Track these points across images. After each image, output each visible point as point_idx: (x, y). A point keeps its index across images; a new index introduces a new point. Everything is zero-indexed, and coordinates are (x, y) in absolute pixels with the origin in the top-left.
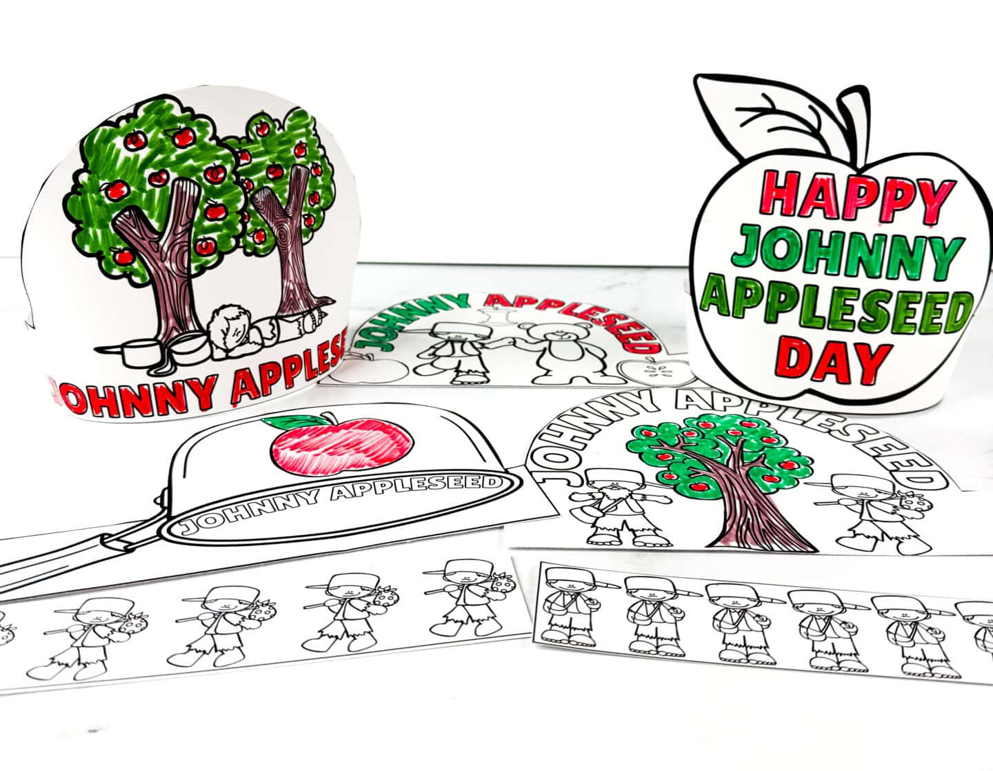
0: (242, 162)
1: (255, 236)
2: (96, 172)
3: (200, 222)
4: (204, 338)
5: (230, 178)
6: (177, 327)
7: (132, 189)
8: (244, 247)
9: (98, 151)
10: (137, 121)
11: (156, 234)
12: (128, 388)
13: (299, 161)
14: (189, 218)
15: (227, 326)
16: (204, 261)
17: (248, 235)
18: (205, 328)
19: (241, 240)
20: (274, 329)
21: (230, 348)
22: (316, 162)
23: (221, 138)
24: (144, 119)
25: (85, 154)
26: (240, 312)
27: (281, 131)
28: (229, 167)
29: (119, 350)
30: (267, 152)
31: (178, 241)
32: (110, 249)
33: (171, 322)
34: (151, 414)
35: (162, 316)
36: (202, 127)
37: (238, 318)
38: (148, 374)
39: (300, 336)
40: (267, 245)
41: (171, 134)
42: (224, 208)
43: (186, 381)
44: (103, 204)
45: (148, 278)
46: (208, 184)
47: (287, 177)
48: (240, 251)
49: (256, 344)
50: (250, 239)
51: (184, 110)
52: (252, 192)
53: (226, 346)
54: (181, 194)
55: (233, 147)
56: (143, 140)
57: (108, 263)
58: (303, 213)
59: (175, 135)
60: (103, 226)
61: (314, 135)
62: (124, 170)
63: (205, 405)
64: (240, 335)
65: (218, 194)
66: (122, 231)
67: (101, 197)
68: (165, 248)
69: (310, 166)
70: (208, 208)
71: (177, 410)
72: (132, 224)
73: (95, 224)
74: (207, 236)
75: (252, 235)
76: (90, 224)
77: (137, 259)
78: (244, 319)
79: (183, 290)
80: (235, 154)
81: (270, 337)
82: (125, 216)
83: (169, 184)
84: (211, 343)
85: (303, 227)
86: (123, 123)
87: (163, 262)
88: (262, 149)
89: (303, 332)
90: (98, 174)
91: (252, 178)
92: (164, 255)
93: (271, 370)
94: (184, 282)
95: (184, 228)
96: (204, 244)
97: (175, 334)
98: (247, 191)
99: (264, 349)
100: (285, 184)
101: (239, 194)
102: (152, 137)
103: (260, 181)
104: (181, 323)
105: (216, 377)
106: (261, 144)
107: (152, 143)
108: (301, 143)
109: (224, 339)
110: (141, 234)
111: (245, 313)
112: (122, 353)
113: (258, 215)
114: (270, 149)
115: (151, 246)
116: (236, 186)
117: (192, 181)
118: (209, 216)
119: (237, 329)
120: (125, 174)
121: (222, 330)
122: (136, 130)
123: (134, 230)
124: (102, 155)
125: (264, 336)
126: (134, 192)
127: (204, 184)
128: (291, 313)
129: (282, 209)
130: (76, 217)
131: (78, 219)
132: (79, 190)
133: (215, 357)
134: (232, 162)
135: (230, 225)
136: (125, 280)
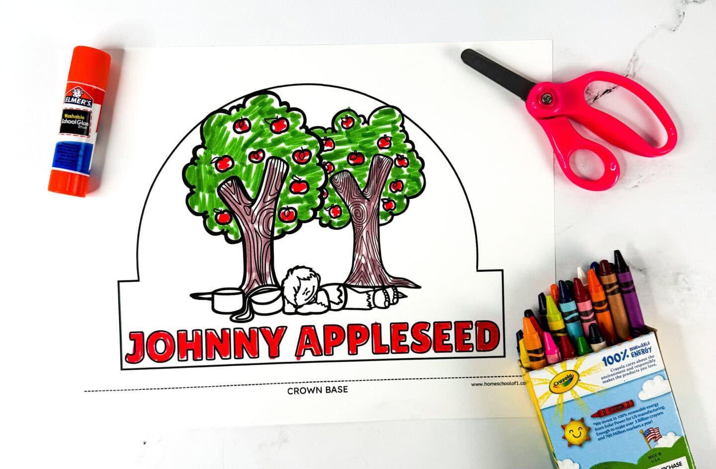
0: (326, 148)
1: (331, 211)
2: (210, 148)
3: (286, 194)
4: (279, 292)
5: (314, 160)
6: (258, 280)
7: (236, 163)
8: (320, 219)
9: (213, 132)
10: (245, 110)
11: (250, 201)
12: (213, 332)
13: (381, 152)
14: (277, 190)
15: (299, 285)
16: (285, 226)
17: (325, 209)
18: (280, 283)
19: (318, 212)
20: (341, 295)
21: (299, 304)
22: (401, 154)
23: (309, 127)
24: (250, 109)
25: (204, 133)
26: (311, 274)
27: (366, 125)
28: (314, 152)
29: (210, 296)
30: (350, 142)
31: (267, 208)
32: (214, 210)
33: (254, 275)
34: (228, 357)
35: (247, 270)
36: (295, 117)
37: (308, 279)
38: (231, 319)
39: (368, 308)
40: (341, 220)
41: (270, 122)
42: (307, 184)
43: (260, 328)
44: (213, 173)
45: (240, 236)
46: (295, 164)
47: (367, 164)
48: (316, 222)
49: (322, 305)
50: (326, 213)
51: (281, 103)
52: (332, 174)
53: (296, 303)
54: (273, 170)
55: (319, 135)
56: (248, 126)
57: (211, 221)
58: (382, 197)
59: (273, 123)
60: (211, 191)
61: (401, 131)
62: (231, 147)
63: (274, 352)
64: (309, 294)
65: (303, 172)
66: (224, 196)
67: (212, 168)
68: (256, 213)
69: (394, 157)
70: (293, 183)
71: (250, 355)
72: (233, 191)
73: (205, 189)
74: (289, 206)
75: (328, 209)
76: (201, 189)
77: (234, 220)
78: (314, 281)
79: (266, 249)
80: (320, 141)
81: (337, 302)
82: (228, 184)
83: (264, 161)
84: (284, 298)
85: (381, 209)
86: (234, 112)
87: (253, 224)
88: (346, 138)
89: (373, 306)
90: (211, 150)
91: (333, 162)
92: (254, 219)
93: (335, 333)
94: (268, 242)
95: (272, 197)
96: (286, 212)
97: (256, 285)
98: (328, 172)
99: (330, 312)
100: (366, 170)
101: (321, 174)
102: (255, 124)
103: (340, 165)
104: (262, 277)
105: (285, 328)
106: (344, 135)
107: (254, 128)
108: (385, 137)
109: (295, 295)
110: (239, 201)
111: (315, 276)
112: (212, 299)
113: (336, 193)
114: (352, 139)
115: (245, 210)
116: (319, 167)
117: (282, 160)
118: (293, 190)
119: (307, 289)
120: (232, 151)
121: (294, 288)
122: (243, 117)
123: (233, 196)
124: (216, 135)
125: (331, 299)
126: (237, 165)
127: (291, 163)
128: (360, 284)
129: (360, 190)
130: (191, 183)
131: (192, 185)
132: (196, 161)
133: (286, 311)
134: (317, 147)
135: (310, 199)
136: (222, 237)
